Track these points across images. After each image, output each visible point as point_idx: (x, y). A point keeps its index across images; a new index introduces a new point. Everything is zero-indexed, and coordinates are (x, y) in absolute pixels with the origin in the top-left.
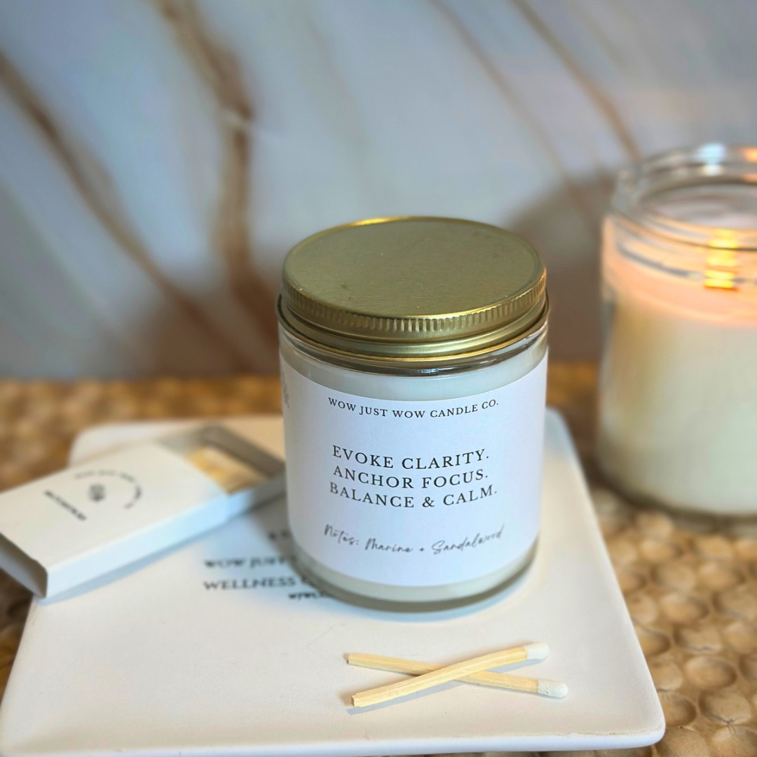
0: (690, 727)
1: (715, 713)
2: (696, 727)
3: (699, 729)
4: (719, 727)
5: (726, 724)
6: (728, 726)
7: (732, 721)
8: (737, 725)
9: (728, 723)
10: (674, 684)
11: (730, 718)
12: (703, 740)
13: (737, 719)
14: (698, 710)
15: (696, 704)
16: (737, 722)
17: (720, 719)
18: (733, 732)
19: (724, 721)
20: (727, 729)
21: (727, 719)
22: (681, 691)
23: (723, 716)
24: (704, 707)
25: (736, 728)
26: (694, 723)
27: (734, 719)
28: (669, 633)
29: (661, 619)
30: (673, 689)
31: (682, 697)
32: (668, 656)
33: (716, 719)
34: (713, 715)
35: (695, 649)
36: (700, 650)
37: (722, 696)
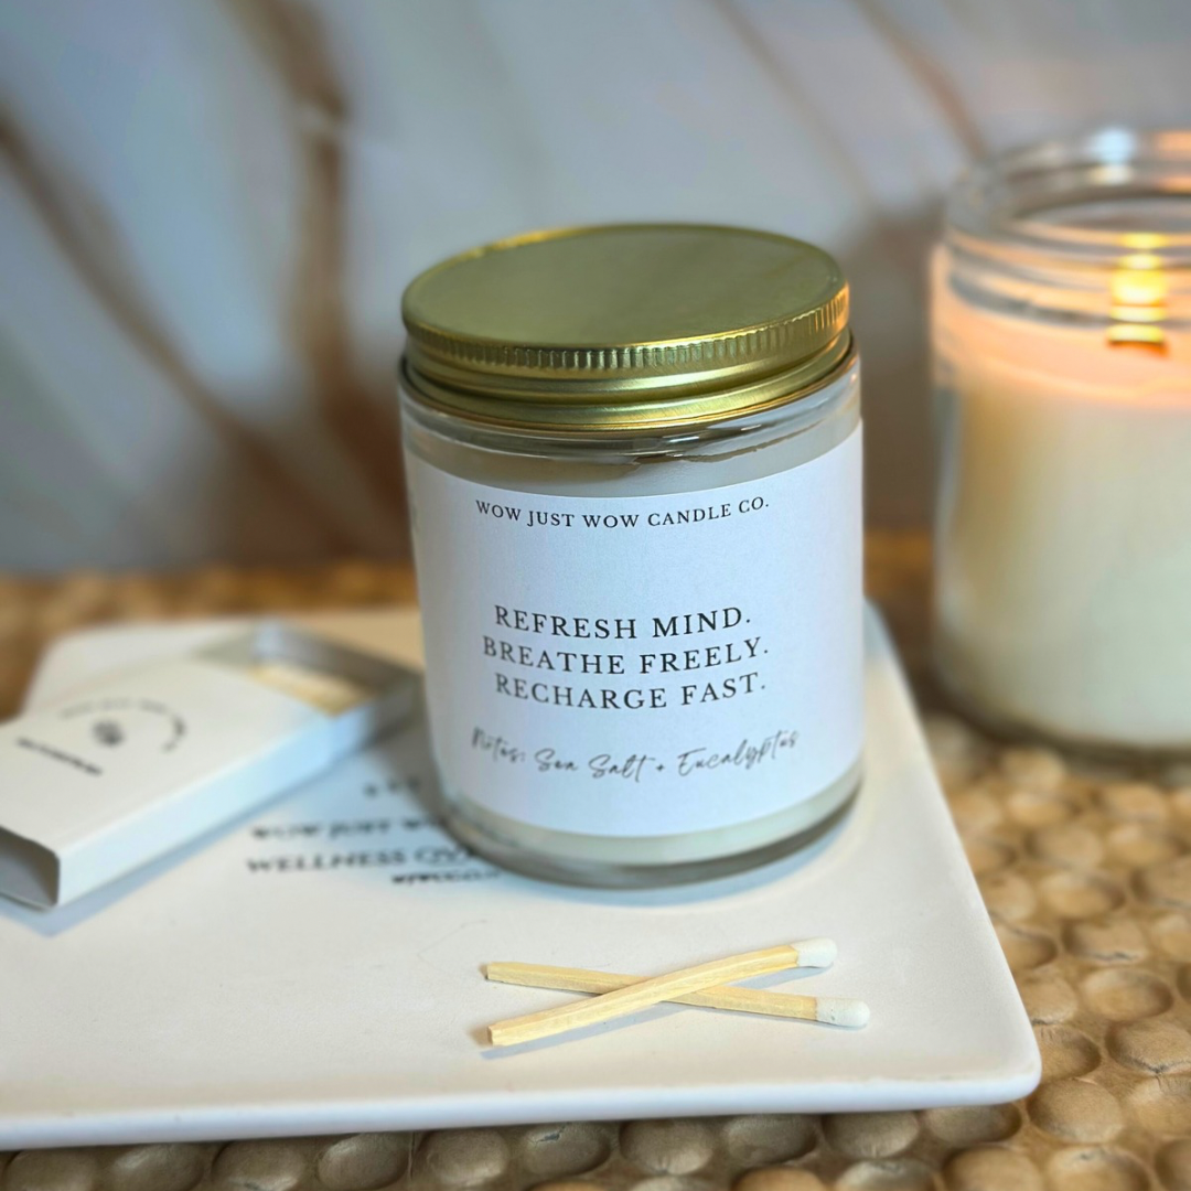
0: (1088, 1079)
1: (1133, 1056)
2: (1099, 1080)
3: (1107, 1084)
4: (1141, 1079)
5: (1153, 1073)
6: (1157, 1077)
7: (1163, 1068)
8: (1172, 1075)
9: (1157, 1071)
10: (1062, 1012)
11: (1160, 1064)
12: (1112, 1098)
13: (1174, 1064)
14: (1104, 1053)
15: (1101, 1045)
16: (1172, 1070)
17: (1142, 1065)
18: (1166, 1088)
19: (1150, 1068)
20: (1156, 1081)
21: (1154, 1066)
22: (1075, 1023)
23: (1147, 1060)
24: (1115, 1046)
25: (1171, 1080)
26: (1098, 1072)
27: (1167, 1064)
28: (1054, 934)
29: (1041, 913)
30: (1061, 1020)
31: (1076, 1033)
32: (1052, 969)
33: (1135, 1067)
34: (1129, 1059)
35: (1100, 957)
36: (1109, 959)
37: (1146, 1028)
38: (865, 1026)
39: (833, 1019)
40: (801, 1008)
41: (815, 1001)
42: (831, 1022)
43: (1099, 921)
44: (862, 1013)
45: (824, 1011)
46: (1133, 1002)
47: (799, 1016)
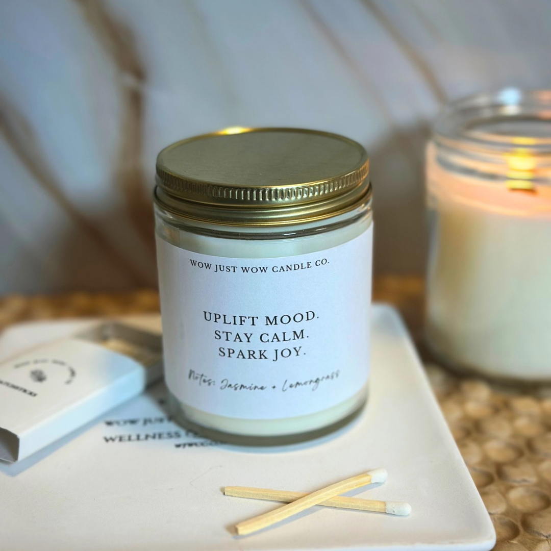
0: (514, 542)
1: (535, 530)
2: (519, 541)
3: (524, 543)
4: (540, 541)
5: (545, 538)
6: (547, 540)
7: (549, 535)
9: (547, 537)
10: (501, 508)
11: (548, 533)
14: (521, 529)
15: (519, 524)
17: (540, 534)
19: (544, 536)
20: (547, 542)
21: (546, 535)
22: (506, 514)
23: (542, 532)
24: (526, 525)
26: (519, 538)
28: (492, 470)
29: (485, 460)
30: (499, 512)
31: (507, 519)
32: (492, 487)
33: (537, 535)
34: (534, 531)
35: (515, 481)
36: (519, 482)
37: (540, 516)
38: (408, 515)
39: (394, 512)
40: (379, 507)
41: (385, 503)
42: (393, 513)
43: (514, 463)
44: (408, 509)
45: (390, 508)
46: (531, 503)
47: (377, 510)
